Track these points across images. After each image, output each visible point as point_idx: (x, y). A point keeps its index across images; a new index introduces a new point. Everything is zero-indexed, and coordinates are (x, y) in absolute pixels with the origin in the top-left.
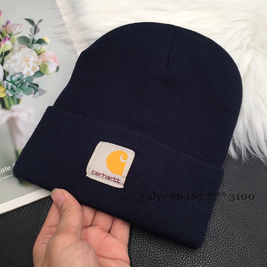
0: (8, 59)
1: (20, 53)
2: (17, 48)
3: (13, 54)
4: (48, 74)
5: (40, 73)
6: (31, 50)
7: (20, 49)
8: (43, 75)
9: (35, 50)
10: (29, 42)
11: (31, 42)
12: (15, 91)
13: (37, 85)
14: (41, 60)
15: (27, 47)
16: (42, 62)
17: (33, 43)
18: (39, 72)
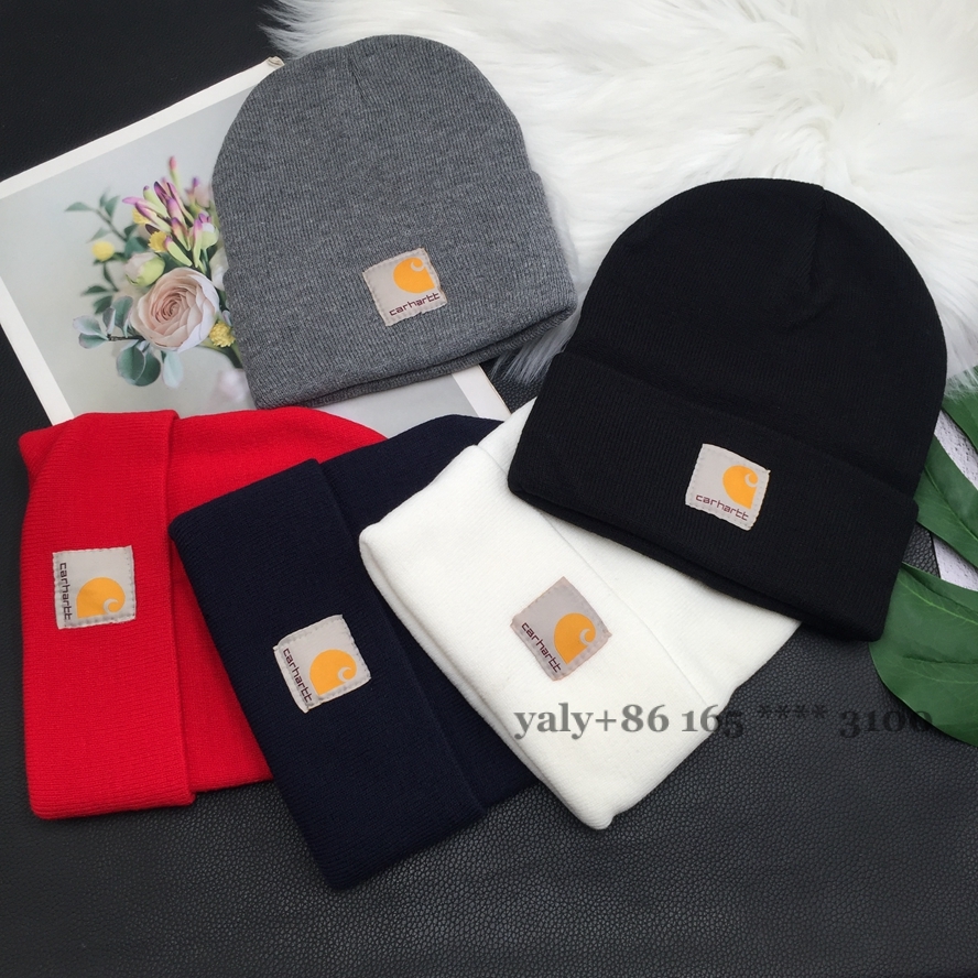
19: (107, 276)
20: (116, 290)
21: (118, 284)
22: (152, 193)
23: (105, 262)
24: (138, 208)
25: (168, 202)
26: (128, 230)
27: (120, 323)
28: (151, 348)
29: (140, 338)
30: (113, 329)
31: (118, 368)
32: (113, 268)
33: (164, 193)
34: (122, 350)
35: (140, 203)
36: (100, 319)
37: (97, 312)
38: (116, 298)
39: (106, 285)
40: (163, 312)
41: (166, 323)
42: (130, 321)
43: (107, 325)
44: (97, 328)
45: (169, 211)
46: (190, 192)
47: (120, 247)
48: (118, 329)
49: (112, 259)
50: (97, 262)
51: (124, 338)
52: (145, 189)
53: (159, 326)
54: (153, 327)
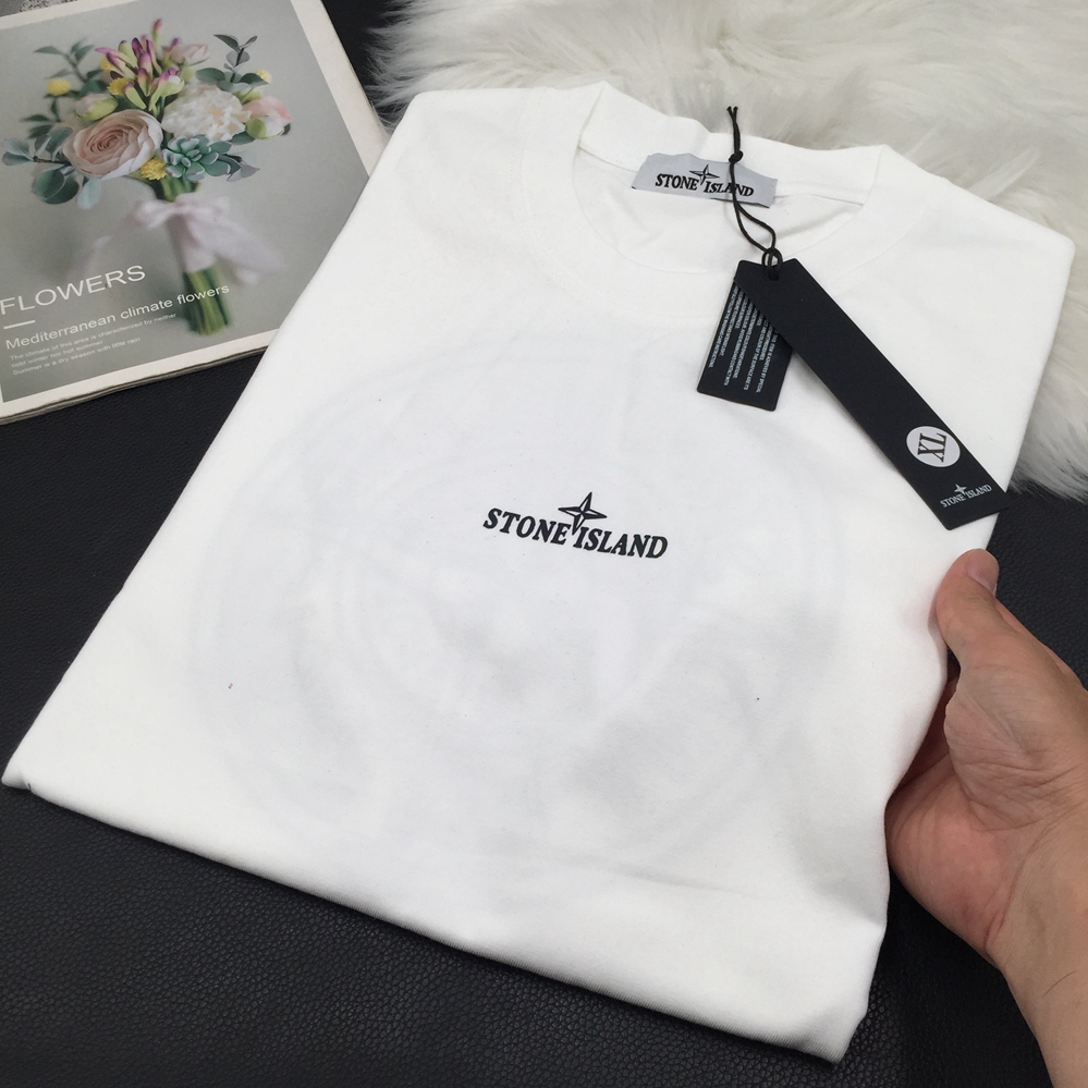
0: (175, 109)
1: (201, 99)
2: (194, 91)
3: (186, 101)
4: (264, 138)
5: (245, 137)
6: (229, 94)
7: (201, 92)
8: (252, 139)
9: (237, 95)
10: (224, 79)
11: (228, 78)
12: (187, 168)
13: (238, 159)
14: (249, 113)
15: (218, 89)
16: (252, 117)
17: (232, 81)
18: (245, 134)
19: (54, 108)
20: (59, 121)
21: (62, 115)
22: (128, 47)
23: (57, 97)
24: (109, 58)
25: (141, 55)
26: (91, 74)
27: (51, 149)
28: (75, 173)
29: (68, 164)
30: (42, 152)
31: (34, 184)
32: (64, 104)
33: (140, 47)
34: (45, 171)
35: (112, 53)
36: (32, 143)
37: (32, 137)
38: (56, 127)
39: (51, 116)
40: (100, 144)
41: (100, 153)
42: (64, 149)
43: (37, 148)
44: (26, 149)
45: (139, 63)
46: (165, 49)
47: (77, 85)
48: (48, 153)
49: (65, 95)
50: (49, 96)
51: (50, 161)
52: (122, 42)
53: (91, 155)
54: (84, 155)
